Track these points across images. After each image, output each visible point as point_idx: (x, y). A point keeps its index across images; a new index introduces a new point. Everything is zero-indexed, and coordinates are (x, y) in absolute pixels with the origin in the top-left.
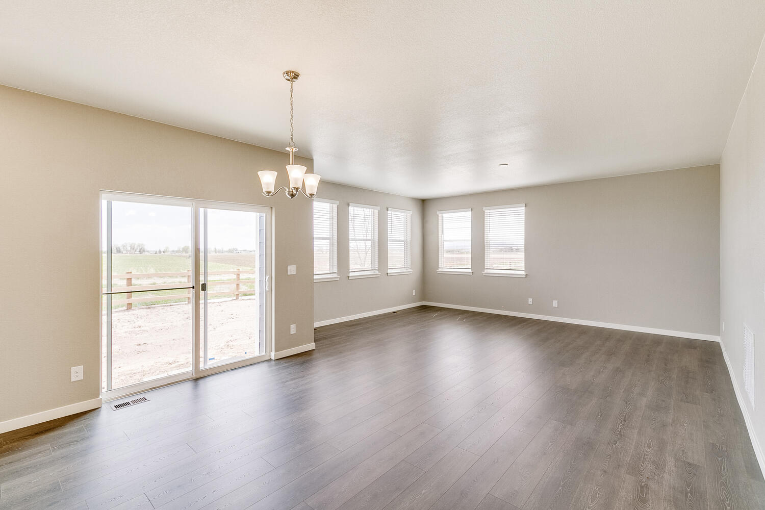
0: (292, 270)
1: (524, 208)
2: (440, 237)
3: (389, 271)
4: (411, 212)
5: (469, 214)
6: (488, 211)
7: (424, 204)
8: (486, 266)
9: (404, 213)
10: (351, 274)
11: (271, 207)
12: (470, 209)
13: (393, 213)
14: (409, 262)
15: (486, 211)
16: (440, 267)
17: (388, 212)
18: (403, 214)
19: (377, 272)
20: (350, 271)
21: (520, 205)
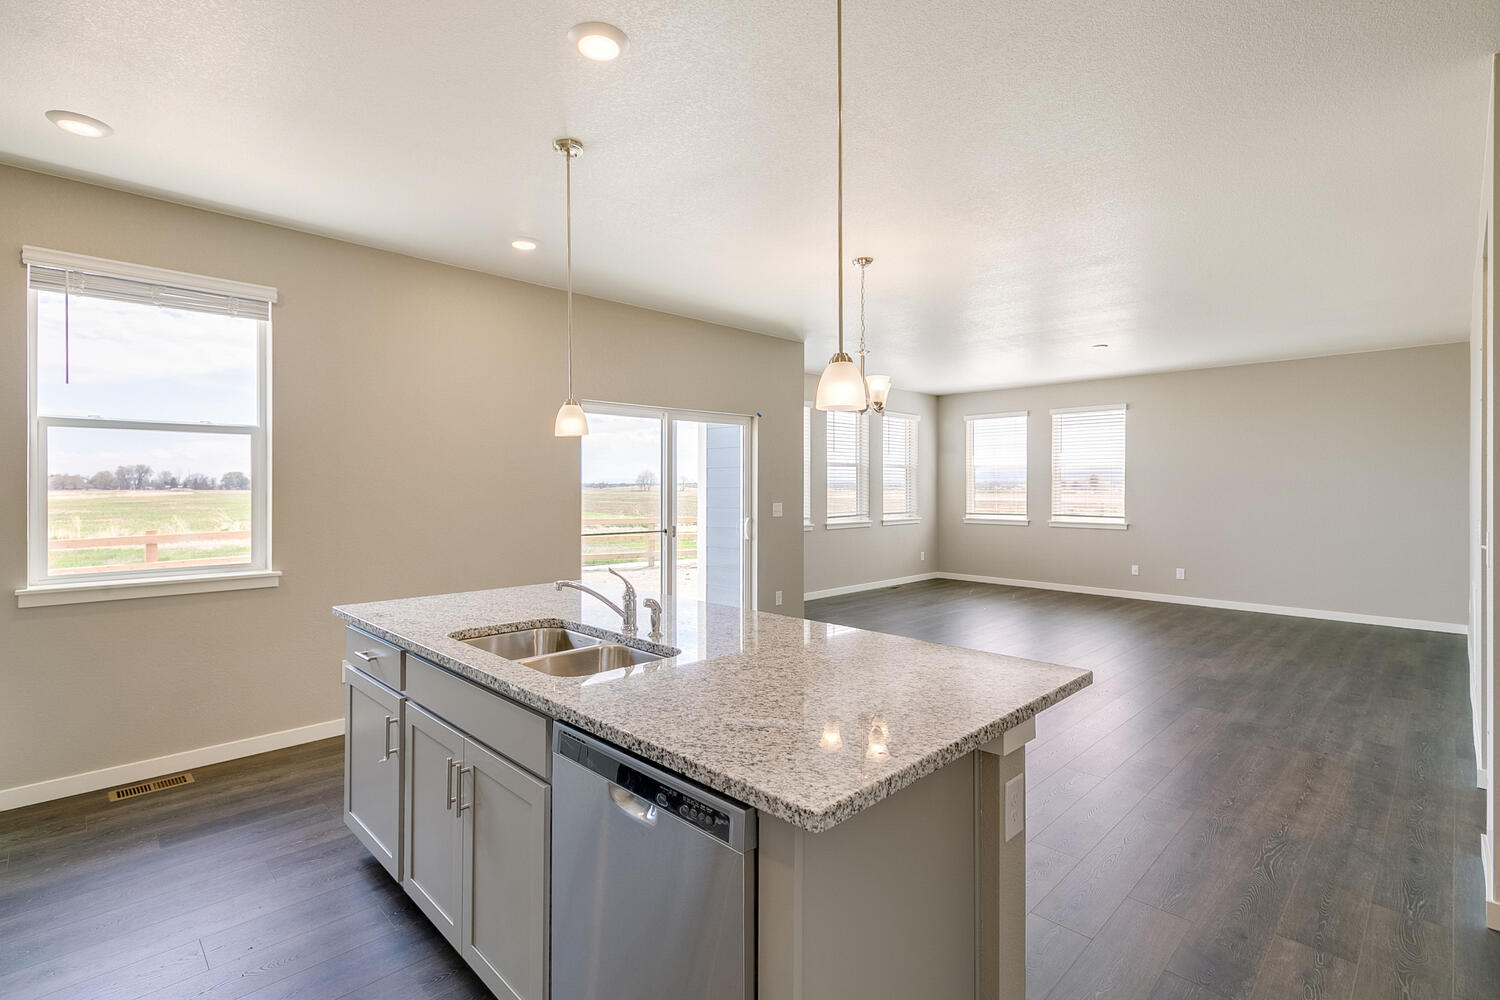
0: (778, 509)
1: (1124, 411)
2: (968, 461)
3: (886, 518)
4: (919, 418)
5: (1022, 420)
6: (1059, 416)
7: (939, 402)
8: (1053, 510)
9: (906, 418)
10: (829, 521)
11: (752, 418)
12: (1026, 413)
13: (891, 419)
14: (914, 503)
15: (1054, 416)
16: (968, 511)
17: (884, 418)
18: (903, 420)
19: (866, 519)
20: (829, 515)
21: (1119, 406)
